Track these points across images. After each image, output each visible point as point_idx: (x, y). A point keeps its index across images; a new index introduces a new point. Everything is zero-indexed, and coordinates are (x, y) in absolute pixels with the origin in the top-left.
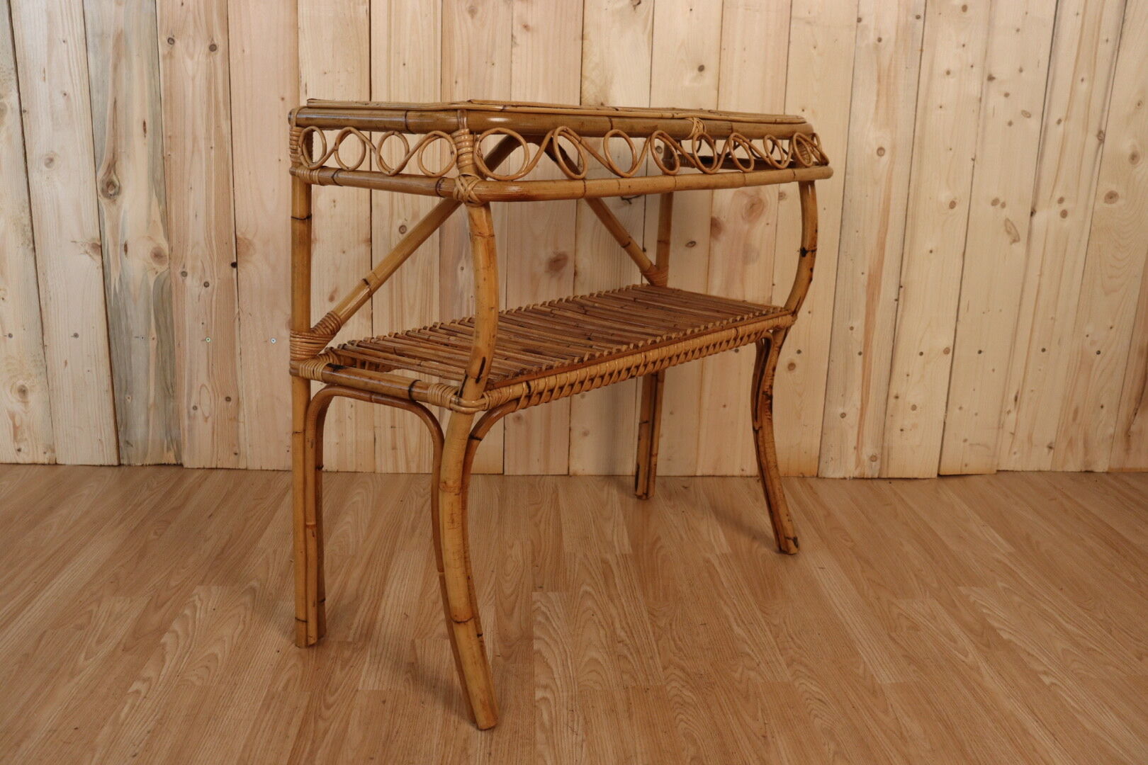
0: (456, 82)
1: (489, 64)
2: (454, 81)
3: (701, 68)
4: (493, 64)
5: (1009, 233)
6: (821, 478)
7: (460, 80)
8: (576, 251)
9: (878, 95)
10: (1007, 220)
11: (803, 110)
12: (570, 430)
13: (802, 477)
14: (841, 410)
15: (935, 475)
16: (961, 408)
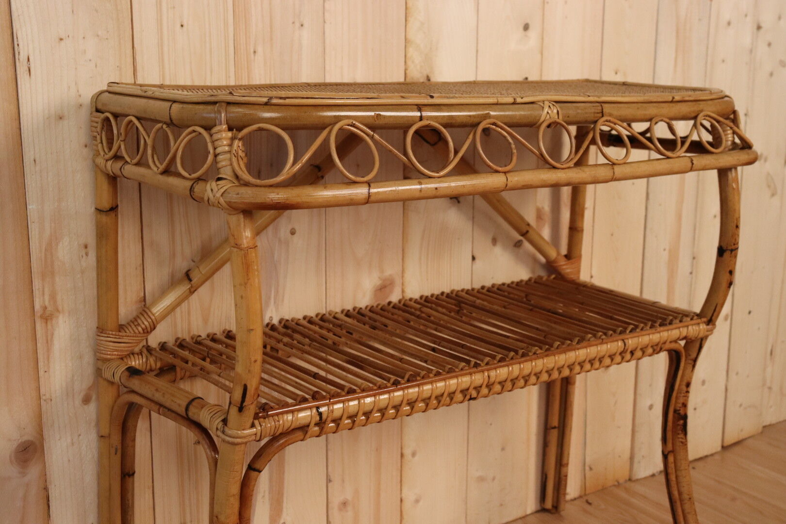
0: (255, 52)
1: (297, 25)
2: (252, 51)
3: (526, 27)
4: (302, 25)
5: (769, 186)
6: (634, 481)
7: (260, 50)
8: (403, 271)
9: (677, 51)
10: (768, 174)
11: (616, 73)
12: (401, 500)
13: (618, 485)
14: (649, 403)
15: (719, 449)
16: (737, 374)
